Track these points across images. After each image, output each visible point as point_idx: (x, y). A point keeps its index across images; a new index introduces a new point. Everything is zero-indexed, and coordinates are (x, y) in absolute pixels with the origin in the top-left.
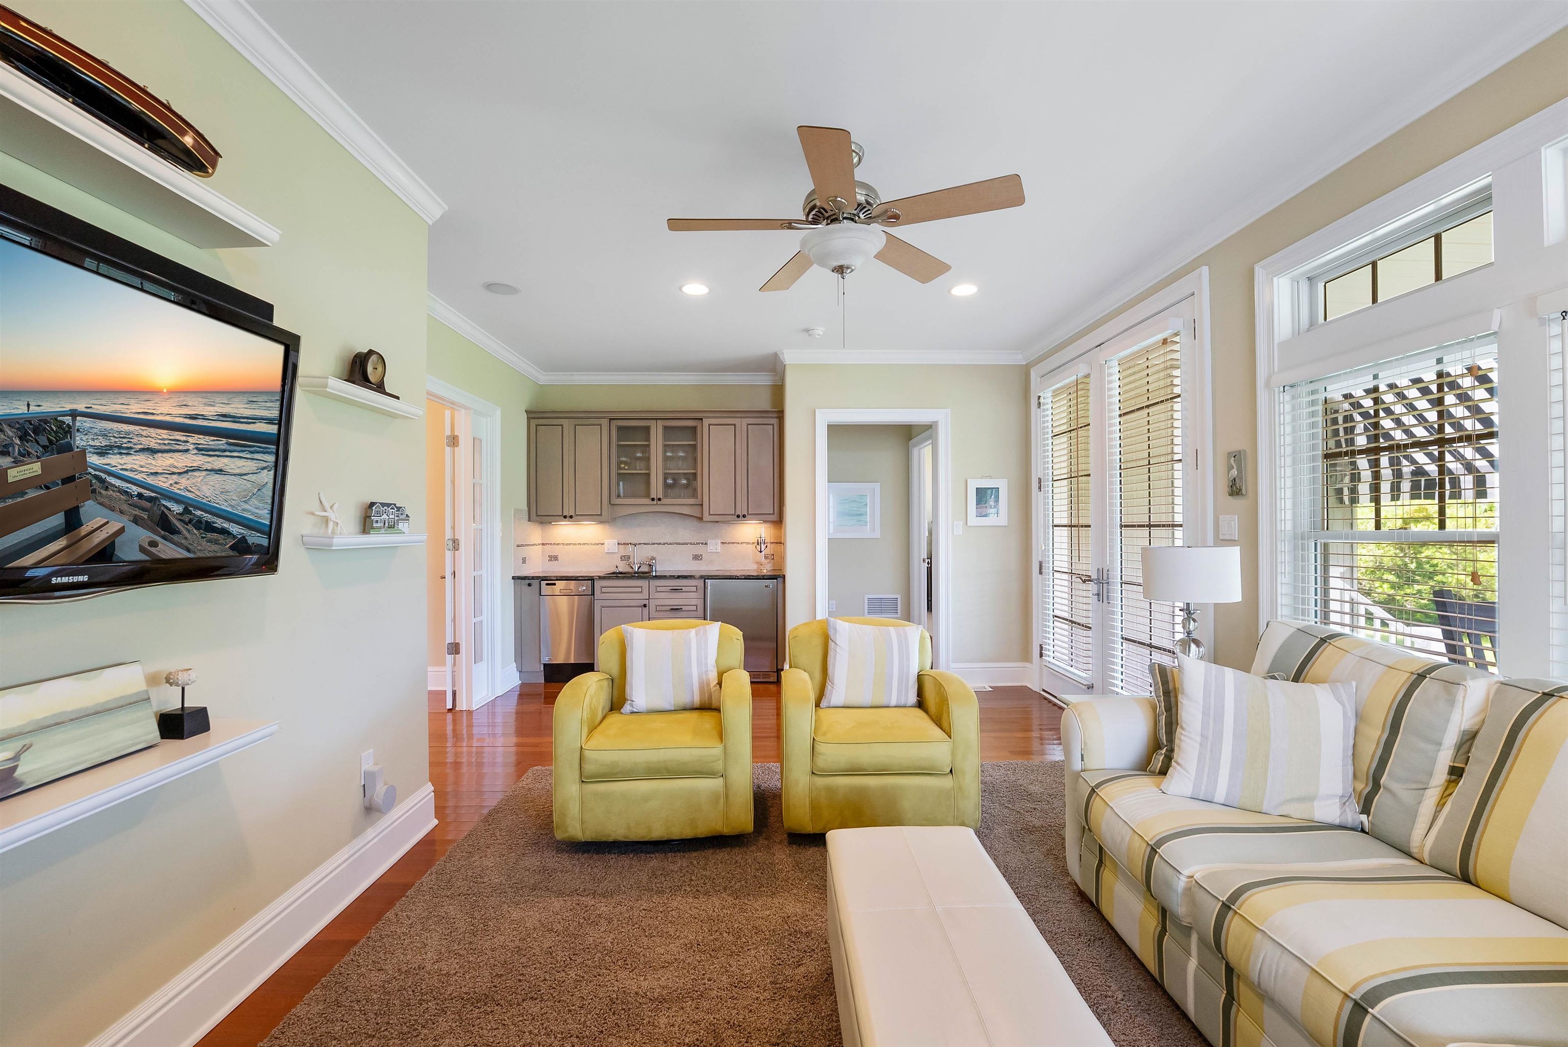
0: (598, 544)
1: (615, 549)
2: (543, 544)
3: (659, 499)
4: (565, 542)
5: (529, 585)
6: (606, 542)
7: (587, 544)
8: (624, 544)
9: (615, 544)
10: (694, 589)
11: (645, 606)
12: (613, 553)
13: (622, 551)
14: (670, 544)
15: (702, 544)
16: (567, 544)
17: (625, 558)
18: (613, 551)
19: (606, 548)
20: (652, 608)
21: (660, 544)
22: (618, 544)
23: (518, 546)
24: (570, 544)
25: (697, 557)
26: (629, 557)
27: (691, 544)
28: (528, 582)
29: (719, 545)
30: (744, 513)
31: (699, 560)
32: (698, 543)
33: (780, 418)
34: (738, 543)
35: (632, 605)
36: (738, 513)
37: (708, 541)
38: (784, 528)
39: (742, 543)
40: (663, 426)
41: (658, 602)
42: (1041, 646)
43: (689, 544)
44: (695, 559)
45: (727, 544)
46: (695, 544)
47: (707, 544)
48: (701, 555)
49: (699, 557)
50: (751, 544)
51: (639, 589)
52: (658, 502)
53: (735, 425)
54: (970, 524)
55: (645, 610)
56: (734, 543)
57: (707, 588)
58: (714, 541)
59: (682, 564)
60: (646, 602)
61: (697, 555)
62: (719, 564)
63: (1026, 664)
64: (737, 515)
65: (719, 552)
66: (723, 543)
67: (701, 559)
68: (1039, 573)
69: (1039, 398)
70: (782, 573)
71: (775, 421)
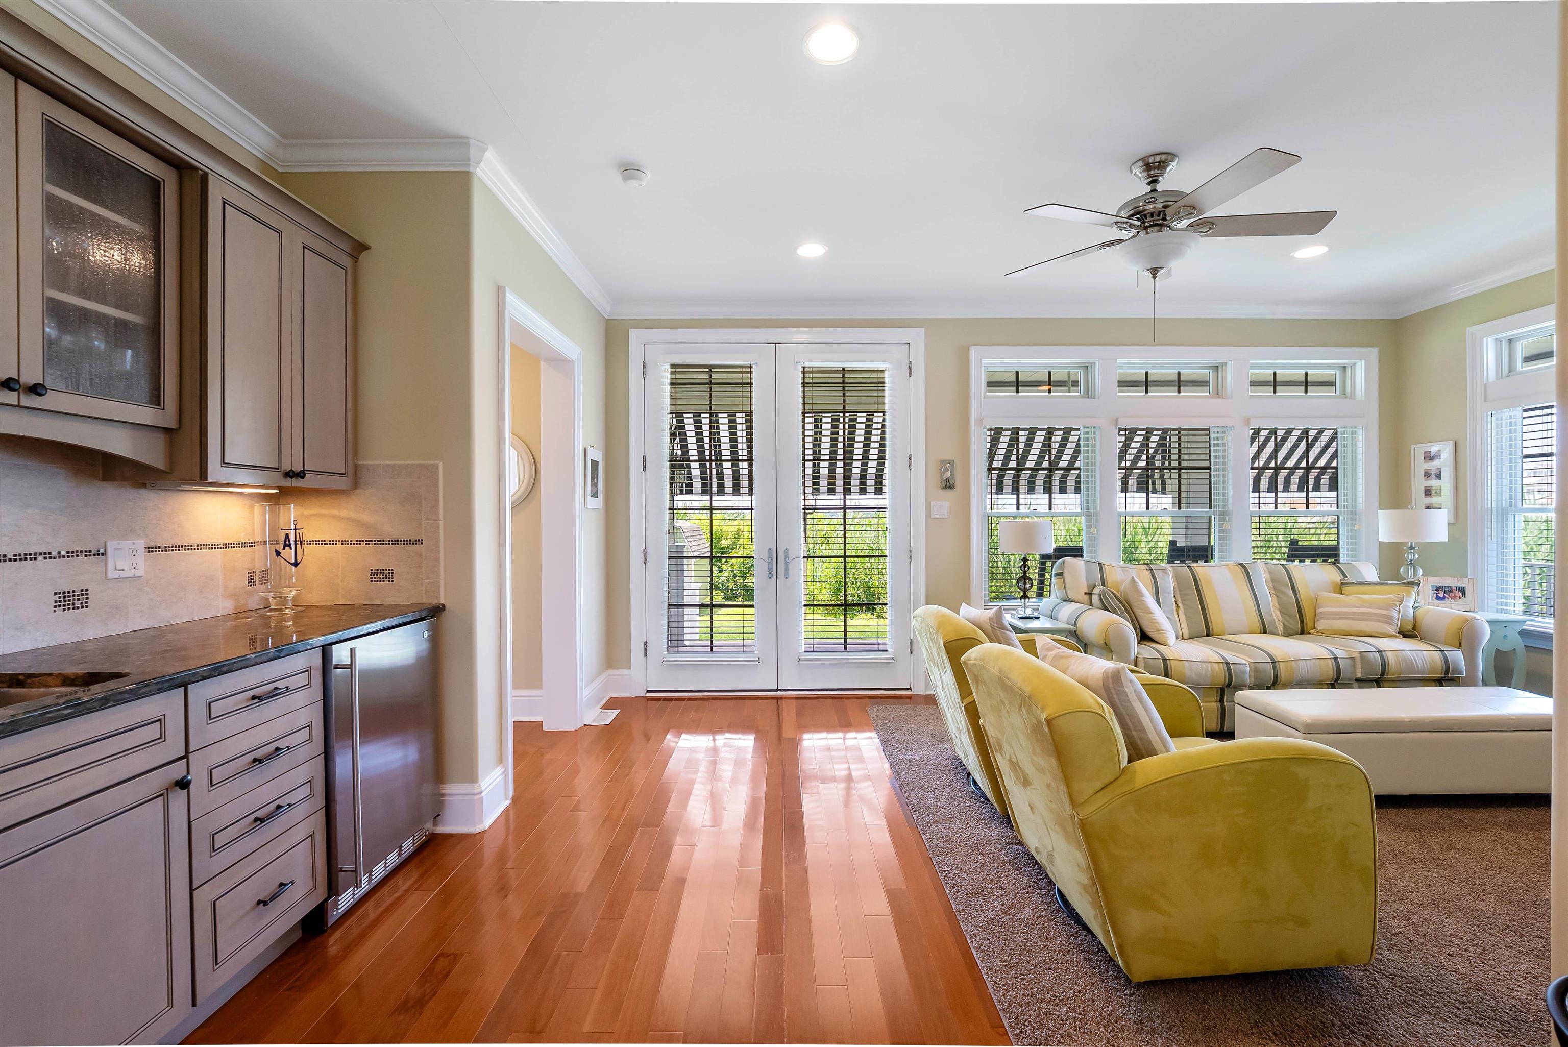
3: (36, 390)
10: (304, 678)
11: (183, 784)
15: (89, 554)
25: (70, 601)
27: (48, 556)
29: (142, 552)
30: (298, 468)
31: (78, 608)
32: (71, 554)
33: (355, 259)
34: (190, 547)
35: (130, 801)
36: (287, 467)
37: (109, 544)
38: (435, 506)
39: (200, 547)
40: (46, 120)
41: (215, 756)
42: (646, 643)
43: (40, 558)
44: (62, 608)
45: (162, 551)
46: (64, 557)
47: (103, 554)
48: (84, 592)
49: (78, 600)
50: (221, 548)
51: (153, 731)
52: (26, 401)
53: (278, 232)
54: (589, 506)
55: (178, 799)
56: (178, 548)
57: (335, 668)
58: (126, 544)
59: (17, 629)
60: (177, 771)
61: (71, 594)
62: (141, 611)
63: (611, 672)
64: (284, 470)
65: (142, 577)
66: (150, 549)
67: (84, 605)
68: (643, 562)
69: (644, 367)
70: (433, 602)
71: (346, 261)
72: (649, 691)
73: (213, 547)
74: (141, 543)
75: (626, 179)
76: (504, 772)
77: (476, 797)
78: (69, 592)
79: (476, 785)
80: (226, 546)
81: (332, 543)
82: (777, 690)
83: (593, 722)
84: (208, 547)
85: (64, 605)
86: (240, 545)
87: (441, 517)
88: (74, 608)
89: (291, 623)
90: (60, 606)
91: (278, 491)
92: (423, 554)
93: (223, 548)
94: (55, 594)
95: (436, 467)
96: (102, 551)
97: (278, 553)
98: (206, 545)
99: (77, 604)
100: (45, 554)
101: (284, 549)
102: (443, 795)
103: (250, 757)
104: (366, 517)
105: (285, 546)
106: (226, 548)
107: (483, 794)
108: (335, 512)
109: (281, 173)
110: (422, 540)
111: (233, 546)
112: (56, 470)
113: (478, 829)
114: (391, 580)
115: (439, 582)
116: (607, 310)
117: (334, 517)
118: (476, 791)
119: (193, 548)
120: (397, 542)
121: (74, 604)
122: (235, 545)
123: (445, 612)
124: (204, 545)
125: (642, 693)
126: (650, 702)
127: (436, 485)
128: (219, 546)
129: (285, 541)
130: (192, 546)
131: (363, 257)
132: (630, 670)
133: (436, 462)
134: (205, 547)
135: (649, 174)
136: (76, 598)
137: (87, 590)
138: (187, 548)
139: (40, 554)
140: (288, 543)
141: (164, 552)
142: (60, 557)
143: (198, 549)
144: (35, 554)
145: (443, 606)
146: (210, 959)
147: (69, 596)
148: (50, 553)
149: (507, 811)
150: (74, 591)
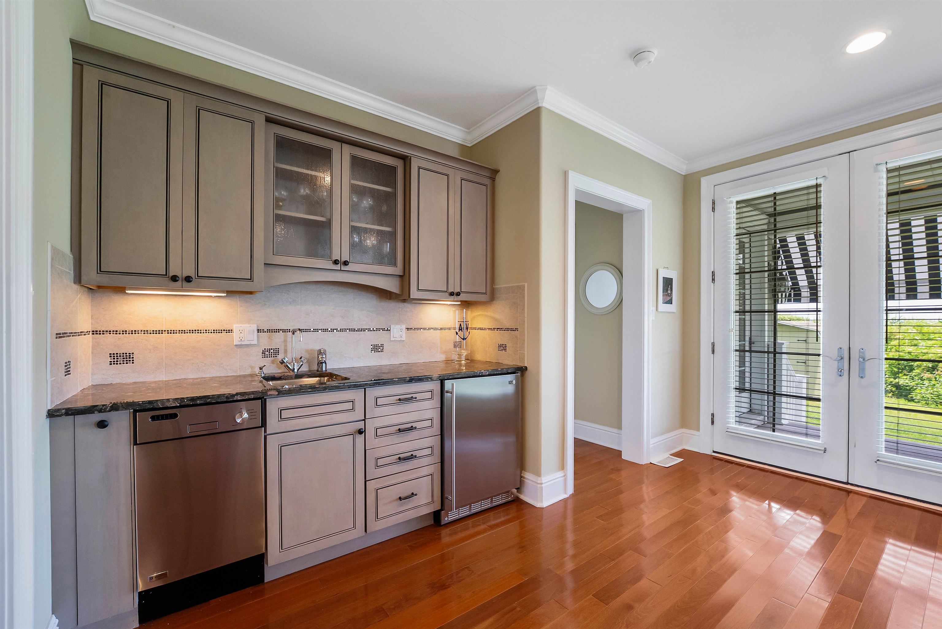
0: (221, 331)
1: (253, 338)
2: (95, 332)
3: (346, 263)
4: (150, 328)
5: (102, 425)
6: (236, 327)
7: (199, 331)
8: (269, 331)
9: (253, 331)
10: (429, 395)
11: (360, 432)
12: (248, 346)
13: (266, 342)
14: (341, 330)
15: (383, 330)
16: (155, 332)
17: (267, 353)
18: (248, 343)
19: (236, 338)
20: (370, 432)
21: (325, 330)
22: (259, 331)
23: (60, 336)
24: (161, 332)
25: (377, 348)
26: (277, 352)
27: (369, 330)
28: (97, 417)
29: (404, 330)
30: (457, 290)
31: (380, 352)
32: (378, 329)
33: (493, 179)
34: (425, 329)
35: (338, 433)
36: (451, 290)
37: (391, 326)
38: (523, 309)
39: (429, 329)
40: (352, 155)
41: (379, 423)
42: (713, 415)
43: (367, 331)
44: (374, 351)
45: (413, 330)
46: (375, 331)
47: (389, 330)
48: (382, 345)
49: (380, 348)
50: (439, 330)
51: (349, 406)
52: (344, 268)
53: (448, 176)
54: (659, 310)
55: (360, 439)
56: (420, 329)
57: (446, 392)
58: (398, 327)
59: (358, 358)
60: (361, 425)
61: (377, 346)
62: (404, 356)
63: (684, 430)
64: (450, 292)
65: (404, 341)
66: (408, 329)
67: (382, 351)
68: (711, 352)
69: (714, 203)
70: (520, 364)
71: (487, 182)
72: (714, 452)
73: (435, 329)
74: (404, 327)
75: (636, 63)
76: (564, 476)
77: (539, 486)
78: (376, 345)
79: (539, 478)
80: (441, 329)
81: (485, 329)
82: (847, 483)
83: (659, 463)
84: (433, 329)
85: (375, 350)
86: (449, 329)
87: (526, 316)
88: (378, 352)
89: (464, 368)
90: (373, 350)
91: (460, 303)
92: (518, 337)
93: (440, 330)
94: (372, 345)
95: (524, 286)
96: (389, 329)
97: (457, 333)
98: (433, 328)
99: (380, 350)
100: (368, 329)
101: (459, 331)
102: (524, 478)
103: (397, 428)
104: (497, 316)
105: (459, 330)
106: (442, 330)
107: (543, 485)
108: (486, 313)
109: (471, 147)
110: (518, 329)
111: (445, 329)
112: (372, 295)
113: (538, 505)
114: (505, 350)
115: (524, 354)
116: (683, 169)
117: (486, 316)
118: (539, 482)
119: (427, 329)
120: (508, 329)
121: (378, 350)
122: (446, 329)
123: (527, 371)
124: (431, 328)
125: (709, 452)
126: (714, 460)
127: (524, 297)
128: (439, 329)
129: (459, 328)
130: (426, 328)
131: (498, 177)
132: (698, 432)
133: (524, 284)
134: (432, 329)
135: (656, 52)
136: (379, 347)
137: (383, 345)
138: (424, 329)
139: (367, 329)
140: (461, 329)
141: (414, 331)
142: (373, 331)
143: (429, 330)
144: (365, 329)
145: (526, 368)
146: (374, 515)
147: (377, 347)
148: (370, 329)
149: (565, 501)
150: (378, 345)
